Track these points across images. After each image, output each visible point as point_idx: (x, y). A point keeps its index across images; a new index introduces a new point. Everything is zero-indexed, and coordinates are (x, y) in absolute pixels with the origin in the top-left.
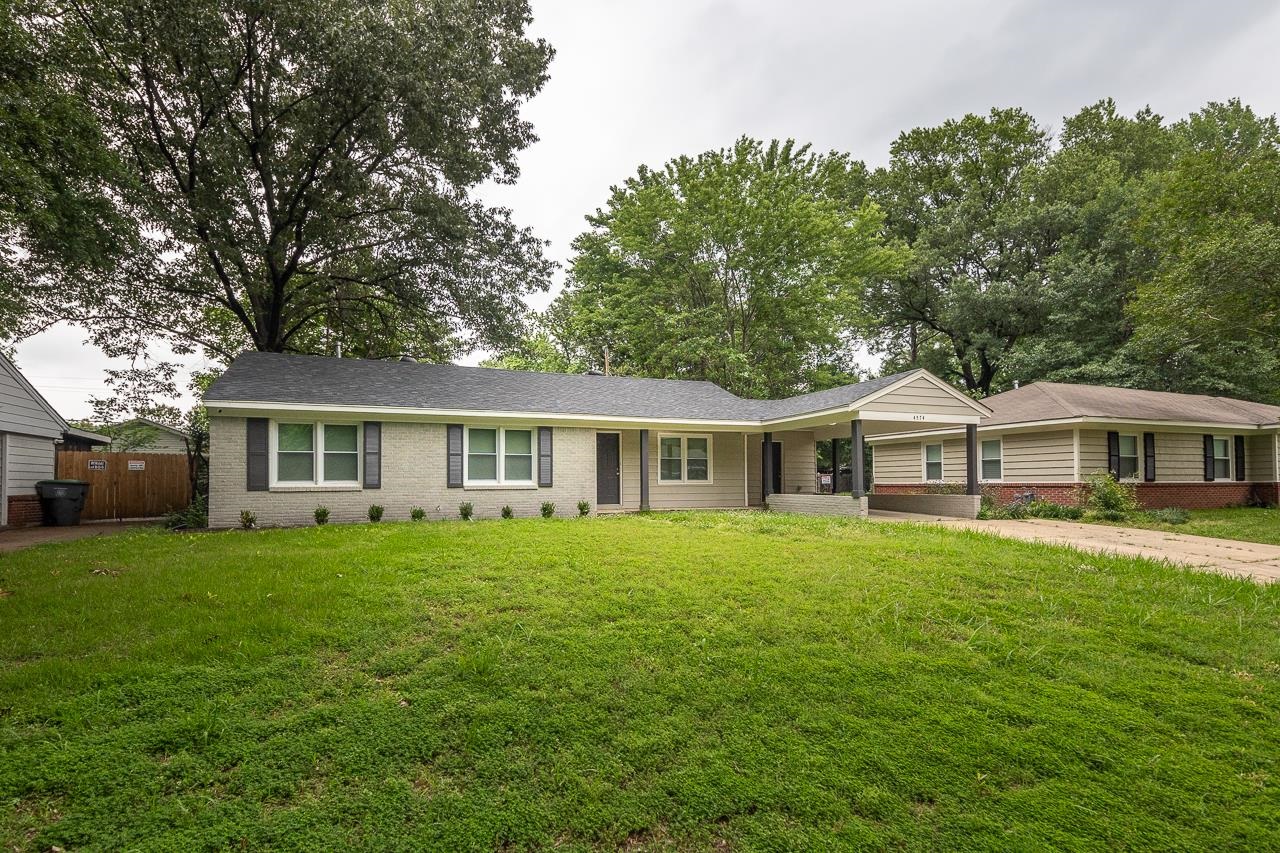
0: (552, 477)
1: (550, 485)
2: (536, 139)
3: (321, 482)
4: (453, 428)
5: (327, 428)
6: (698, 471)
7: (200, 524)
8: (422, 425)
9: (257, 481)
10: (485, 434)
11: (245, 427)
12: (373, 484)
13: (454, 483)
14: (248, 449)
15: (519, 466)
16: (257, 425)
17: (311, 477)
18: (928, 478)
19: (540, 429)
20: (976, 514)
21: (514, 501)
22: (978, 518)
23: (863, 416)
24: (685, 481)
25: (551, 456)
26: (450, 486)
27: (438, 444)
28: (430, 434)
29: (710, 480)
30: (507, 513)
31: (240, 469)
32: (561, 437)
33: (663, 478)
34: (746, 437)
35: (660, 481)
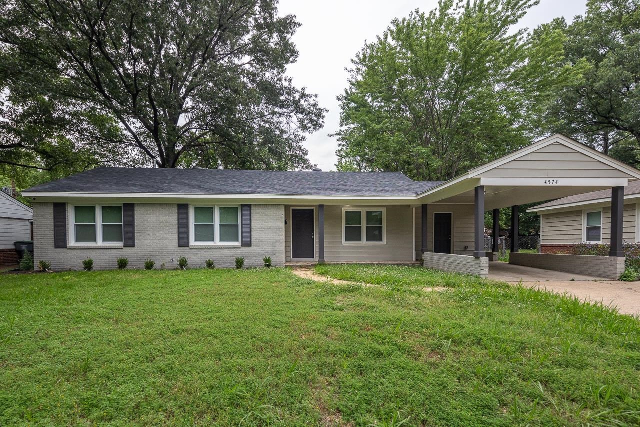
0: (251, 240)
1: (249, 245)
2: (300, 25)
3: (100, 242)
4: (182, 207)
5: (104, 208)
6: (374, 234)
7: (29, 268)
8: (160, 205)
9: (60, 242)
10: (205, 210)
11: (52, 207)
12: (130, 243)
13: (183, 242)
14: (54, 223)
15: (229, 232)
16: (59, 207)
17: (94, 240)
18: (588, 239)
19: (243, 206)
20: (620, 275)
21: (218, 259)
22: (620, 279)
23: (484, 182)
24: (364, 241)
25: (250, 225)
26: (180, 245)
27: (172, 217)
28: (166, 211)
29: (384, 242)
30: (210, 265)
31: (51, 234)
32: (258, 211)
33: (346, 240)
34: (414, 209)
35: (344, 242)
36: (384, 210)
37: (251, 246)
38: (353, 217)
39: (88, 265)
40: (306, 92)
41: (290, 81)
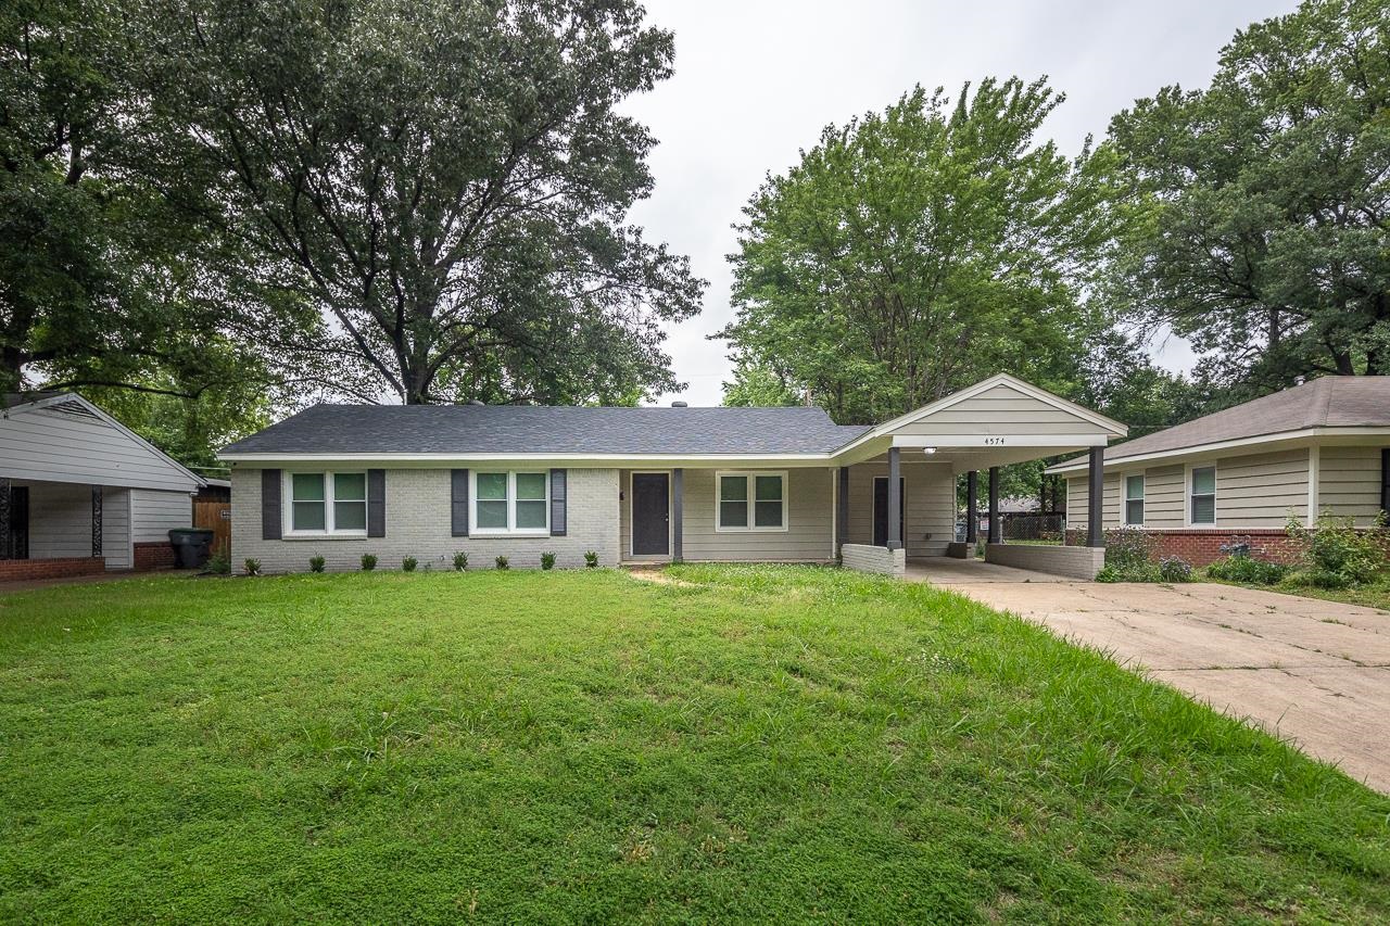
0: (565, 526)
1: (564, 534)
3: (331, 530)
4: (459, 474)
5: (338, 477)
6: (769, 513)
7: (224, 571)
8: (426, 471)
9: (271, 530)
10: (493, 479)
11: (260, 477)
12: (377, 531)
13: (459, 529)
14: (263, 500)
15: (531, 513)
16: (271, 476)
17: (322, 526)
18: (1128, 522)
19: (553, 471)
20: (1095, 574)
21: (513, 553)
22: (1097, 580)
23: (898, 442)
24: (751, 527)
25: (565, 501)
26: (454, 535)
27: (443, 489)
28: (434, 481)
29: (785, 528)
30: (502, 564)
31: (257, 518)
32: (577, 480)
33: (723, 524)
34: (834, 472)
35: (718, 528)
36: (785, 475)
37: (565, 535)
38: (734, 486)
39: (317, 566)
40: (668, 252)
41: (638, 233)
